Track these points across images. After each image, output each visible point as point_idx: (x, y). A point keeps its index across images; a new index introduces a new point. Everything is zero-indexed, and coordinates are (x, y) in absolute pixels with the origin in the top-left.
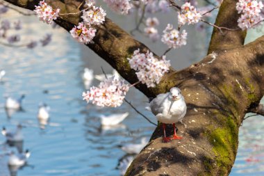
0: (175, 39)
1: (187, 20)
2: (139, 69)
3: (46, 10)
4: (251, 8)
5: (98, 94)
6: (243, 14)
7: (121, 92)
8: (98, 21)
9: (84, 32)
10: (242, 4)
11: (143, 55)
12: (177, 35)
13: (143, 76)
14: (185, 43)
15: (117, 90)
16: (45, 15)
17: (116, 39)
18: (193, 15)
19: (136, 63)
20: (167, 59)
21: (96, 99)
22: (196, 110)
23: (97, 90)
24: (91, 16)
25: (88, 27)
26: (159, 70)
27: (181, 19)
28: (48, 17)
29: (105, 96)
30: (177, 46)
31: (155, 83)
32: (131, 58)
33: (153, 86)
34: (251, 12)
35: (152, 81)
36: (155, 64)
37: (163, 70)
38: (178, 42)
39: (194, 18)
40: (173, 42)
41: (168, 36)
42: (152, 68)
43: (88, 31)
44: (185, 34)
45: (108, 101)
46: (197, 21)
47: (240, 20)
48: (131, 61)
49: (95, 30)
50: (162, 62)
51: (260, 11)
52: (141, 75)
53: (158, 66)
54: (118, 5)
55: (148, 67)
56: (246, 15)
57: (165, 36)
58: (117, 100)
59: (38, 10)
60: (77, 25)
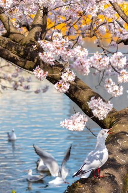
0: (116, 91)
1: (123, 80)
2: (94, 108)
3: (40, 72)
5: (70, 123)
7: (83, 122)
9: (62, 86)
11: (96, 100)
14: (122, 94)
15: (81, 121)
16: (39, 75)
17: (82, 91)
18: (127, 77)
19: (92, 105)
20: (111, 103)
22: (127, 135)
23: (69, 120)
24: (67, 76)
26: (107, 109)
27: (120, 79)
28: (41, 77)
29: (73, 124)
30: (117, 95)
32: (89, 102)
33: (102, 119)
36: (104, 106)
38: (118, 93)
40: (115, 93)
41: (112, 89)
42: (102, 108)
43: (65, 86)
44: (122, 88)
48: (89, 104)
49: (69, 85)
50: (108, 105)
52: (95, 112)
53: (106, 107)
54: (82, 70)
55: (99, 108)
57: (110, 89)
58: (81, 127)
59: (35, 72)
60: (59, 82)
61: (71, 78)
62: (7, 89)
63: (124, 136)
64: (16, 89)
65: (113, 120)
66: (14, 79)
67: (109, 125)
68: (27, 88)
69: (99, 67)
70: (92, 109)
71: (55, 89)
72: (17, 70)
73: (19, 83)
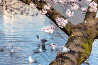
0: (70, 14)
1: (74, 8)
2: (59, 22)
3: (33, 5)
4: (93, 6)
5: (46, 29)
6: (91, 7)
7: (53, 29)
8: (48, 8)
9: (44, 12)
10: (91, 4)
11: (60, 18)
12: (70, 13)
13: (60, 25)
14: (73, 15)
15: (51, 28)
16: (32, 6)
18: (76, 7)
19: (58, 20)
20: (67, 20)
21: (45, 30)
22: (79, 37)
23: (45, 28)
24: (46, 7)
25: (45, 10)
26: (65, 23)
27: (72, 8)
28: (33, 7)
29: (48, 29)
30: (70, 16)
31: (63, 27)
32: (56, 19)
33: (63, 28)
34: (94, 7)
35: (62, 26)
36: (64, 21)
37: (66, 23)
38: (71, 15)
39: (76, 8)
40: (69, 15)
41: (68, 13)
42: (63, 22)
43: (45, 11)
44: (73, 13)
45: (49, 31)
46: (77, 9)
47: (90, 9)
48: (56, 20)
49: (47, 11)
50: (66, 20)
51: (96, 7)
53: (65, 22)
54: (53, 3)
55: (61, 22)
56: (92, 7)
57: (67, 13)
58: (51, 31)
59: (30, 5)
60: (42, 9)
61: (49, 8)
62: (17, 14)
63: (78, 38)
64: (22, 14)
65: (72, 30)
66: (21, 9)
67: (70, 32)
68: (28, 13)
69: (62, 2)
70: (58, 22)
71: (40, 13)
72: (23, 4)
73: (24, 11)
